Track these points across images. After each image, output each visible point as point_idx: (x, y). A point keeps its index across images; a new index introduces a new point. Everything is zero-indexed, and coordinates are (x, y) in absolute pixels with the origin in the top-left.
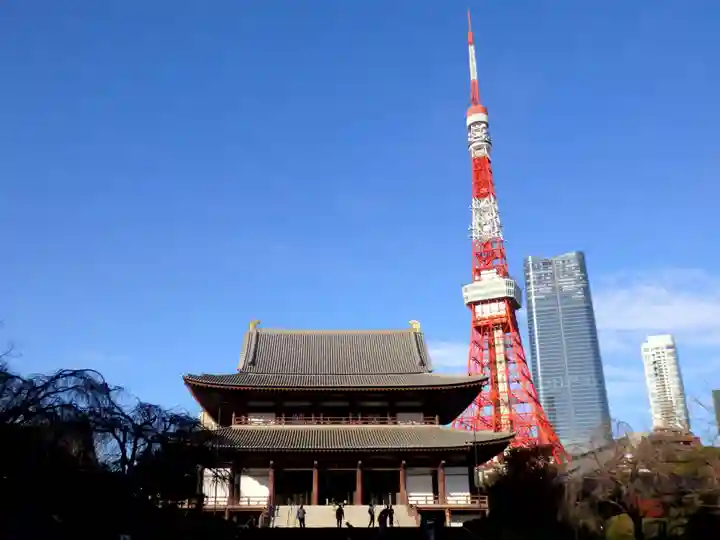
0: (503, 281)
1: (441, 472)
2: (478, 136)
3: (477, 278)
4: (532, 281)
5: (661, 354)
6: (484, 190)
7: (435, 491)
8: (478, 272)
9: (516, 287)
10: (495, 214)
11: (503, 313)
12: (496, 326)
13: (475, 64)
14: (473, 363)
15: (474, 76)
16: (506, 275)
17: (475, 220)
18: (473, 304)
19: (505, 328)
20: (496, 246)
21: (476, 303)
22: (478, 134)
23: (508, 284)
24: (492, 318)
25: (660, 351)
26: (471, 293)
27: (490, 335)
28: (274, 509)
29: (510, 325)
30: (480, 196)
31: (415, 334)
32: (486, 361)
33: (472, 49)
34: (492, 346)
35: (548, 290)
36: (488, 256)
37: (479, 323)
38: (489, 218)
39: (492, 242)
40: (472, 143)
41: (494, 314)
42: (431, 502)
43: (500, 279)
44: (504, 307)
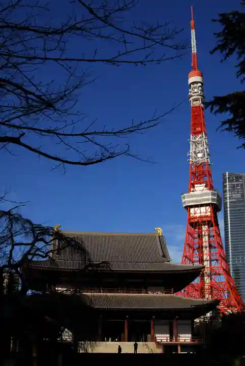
0: (209, 192)
1: (175, 323)
2: (196, 92)
3: (192, 189)
4: (228, 189)
6: (199, 129)
8: (193, 186)
9: (218, 196)
10: (205, 146)
11: (209, 214)
12: (204, 223)
13: (195, 41)
14: (187, 248)
15: (194, 50)
16: (211, 188)
17: (192, 149)
18: (188, 208)
19: (210, 224)
20: (206, 168)
21: (191, 207)
22: (196, 90)
23: (213, 194)
24: (201, 217)
26: (188, 200)
27: (199, 229)
29: (212, 222)
30: (196, 133)
31: (159, 237)
32: (196, 246)
33: (193, 32)
34: (200, 236)
35: (239, 196)
36: (200, 174)
37: (193, 221)
38: (202, 148)
39: (203, 164)
40: (192, 96)
41: (202, 214)
42: (169, 341)
43: (207, 191)
44: (209, 210)
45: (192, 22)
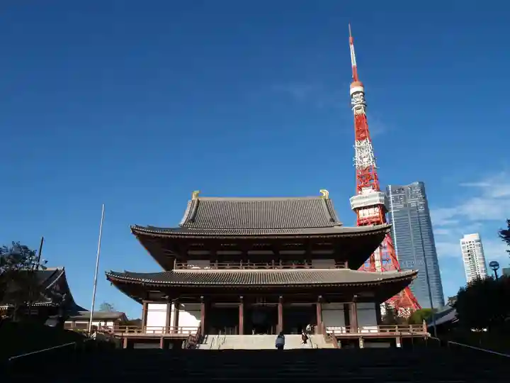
0: (377, 194)
2: (357, 101)
3: (360, 192)
4: (391, 200)
5: (472, 246)
6: (363, 135)
7: (347, 324)
8: (360, 189)
9: (386, 198)
10: (370, 151)
11: (377, 215)
15: (354, 63)
16: (378, 189)
17: (357, 155)
18: (357, 210)
20: (371, 172)
21: (360, 209)
22: (358, 100)
23: (380, 195)
24: (369, 218)
25: (472, 243)
26: (356, 202)
28: (204, 338)
30: (361, 139)
31: (325, 200)
33: (352, 47)
35: (402, 206)
36: (367, 178)
37: (362, 222)
38: (367, 153)
39: (369, 168)
40: (354, 105)
41: (371, 215)
42: (344, 332)
43: (375, 192)
44: (378, 211)
45: (351, 38)
